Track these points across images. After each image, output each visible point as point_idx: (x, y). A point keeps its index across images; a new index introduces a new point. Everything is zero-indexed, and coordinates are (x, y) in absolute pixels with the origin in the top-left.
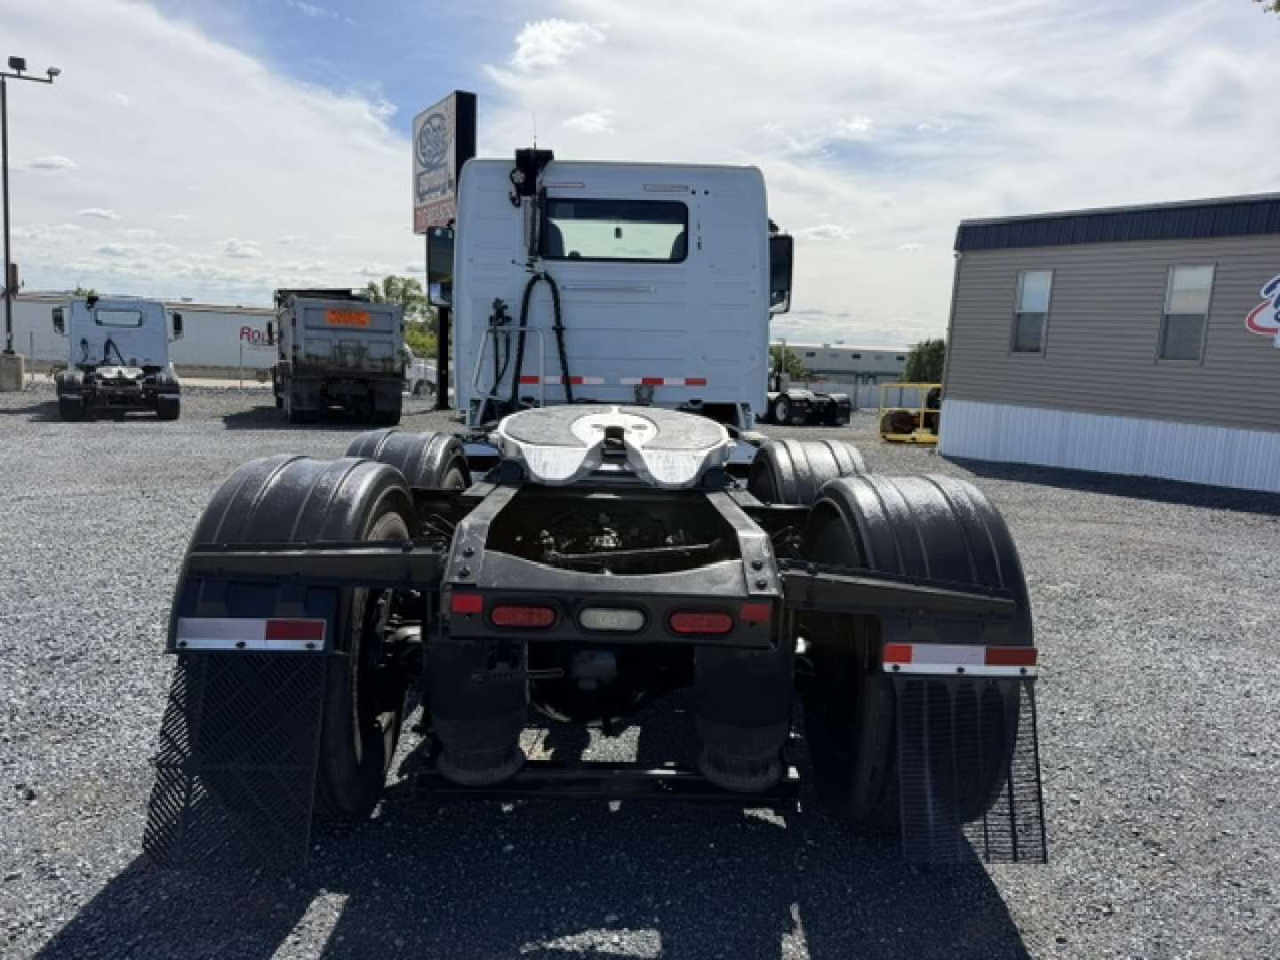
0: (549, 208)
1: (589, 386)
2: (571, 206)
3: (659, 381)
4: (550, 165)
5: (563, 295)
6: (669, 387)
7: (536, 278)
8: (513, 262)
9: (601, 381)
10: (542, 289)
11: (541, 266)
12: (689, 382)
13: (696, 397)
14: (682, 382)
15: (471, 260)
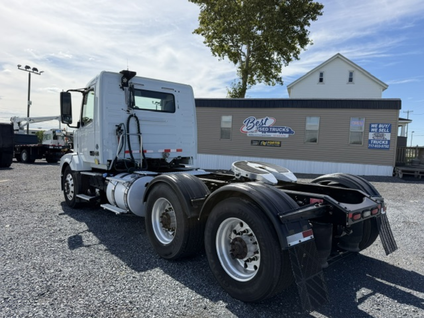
0: (134, 92)
1: (149, 153)
2: (140, 92)
3: (169, 151)
4: (134, 78)
5: (140, 122)
6: (172, 152)
7: (131, 116)
8: (122, 109)
9: (152, 151)
10: (133, 120)
11: (132, 112)
12: (178, 150)
13: (179, 155)
14: (175, 151)
15: (107, 108)
